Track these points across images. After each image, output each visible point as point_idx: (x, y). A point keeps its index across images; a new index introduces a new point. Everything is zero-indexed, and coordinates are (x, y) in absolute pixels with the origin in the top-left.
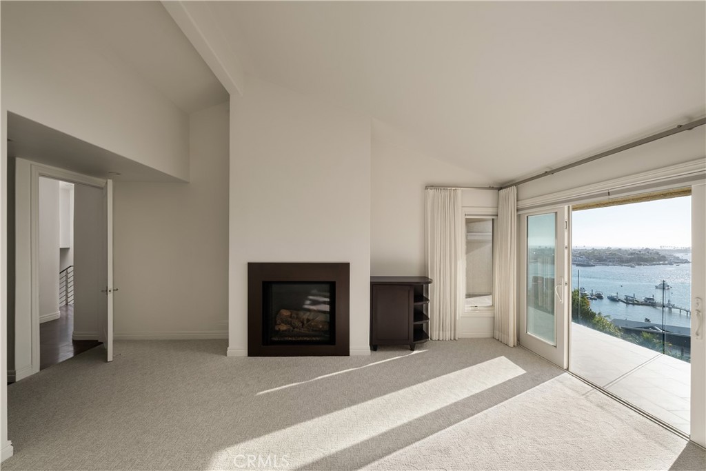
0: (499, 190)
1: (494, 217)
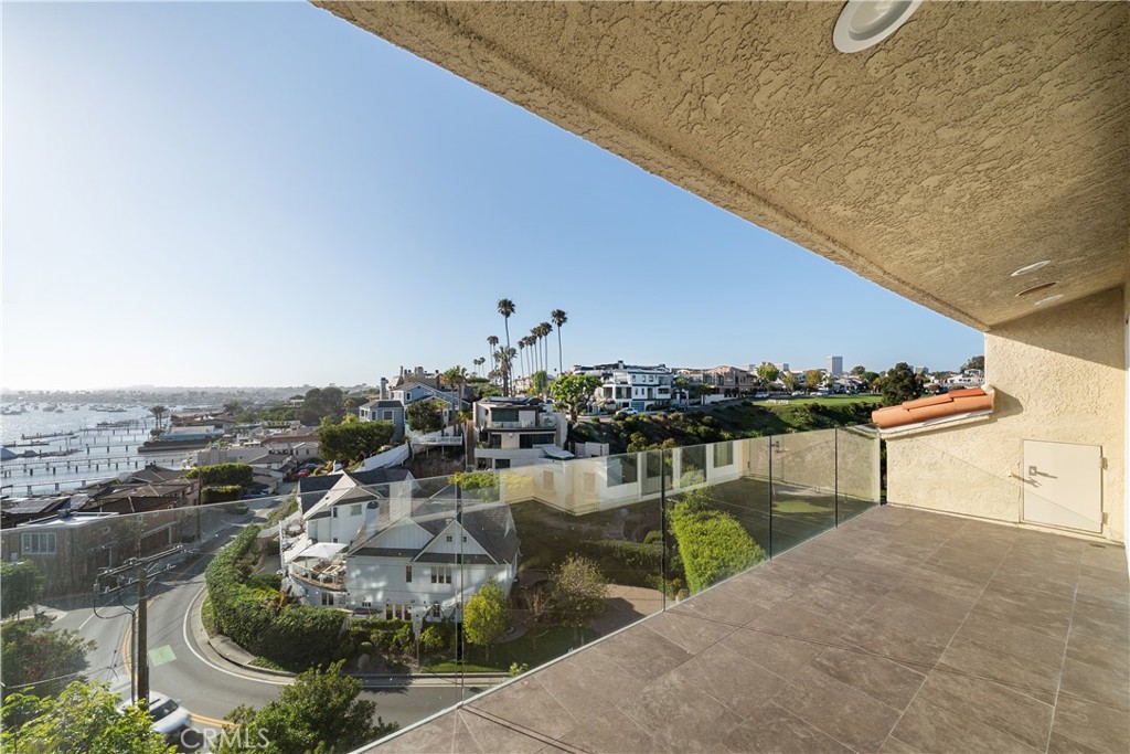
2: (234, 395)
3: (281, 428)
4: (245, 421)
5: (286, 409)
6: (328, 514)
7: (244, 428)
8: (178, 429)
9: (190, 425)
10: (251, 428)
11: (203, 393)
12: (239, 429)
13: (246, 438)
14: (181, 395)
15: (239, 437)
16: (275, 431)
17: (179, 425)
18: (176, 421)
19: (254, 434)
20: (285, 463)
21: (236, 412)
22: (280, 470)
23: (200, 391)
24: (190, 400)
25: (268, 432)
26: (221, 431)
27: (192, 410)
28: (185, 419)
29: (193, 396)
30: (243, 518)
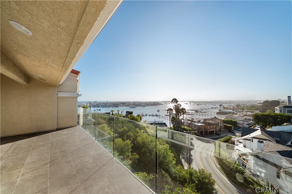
2: (241, 102)
3: (251, 112)
4: (241, 109)
5: (255, 107)
6: (250, 140)
7: (240, 111)
8: (224, 110)
9: (227, 109)
10: (242, 111)
11: (233, 102)
12: (239, 111)
13: (240, 114)
14: (228, 102)
15: (238, 113)
16: (249, 113)
17: (224, 109)
18: (224, 108)
19: (242, 113)
20: (249, 122)
21: (239, 107)
22: (247, 124)
23: (232, 101)
24: (230, 103)
25: (247, 113)
26: (234, 111)
27: (229, 106)
28: (226, 108)
29: (230, 102)
30: (233, 134)
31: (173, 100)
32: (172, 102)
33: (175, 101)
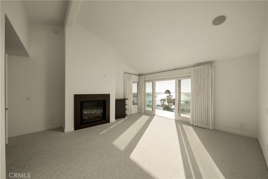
0: (139, 76)
1: (138, 82)
31: (166, 92)
32: (165, 93)
33: (168, 93)
